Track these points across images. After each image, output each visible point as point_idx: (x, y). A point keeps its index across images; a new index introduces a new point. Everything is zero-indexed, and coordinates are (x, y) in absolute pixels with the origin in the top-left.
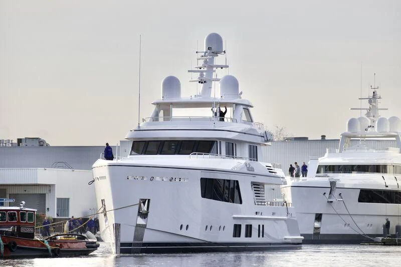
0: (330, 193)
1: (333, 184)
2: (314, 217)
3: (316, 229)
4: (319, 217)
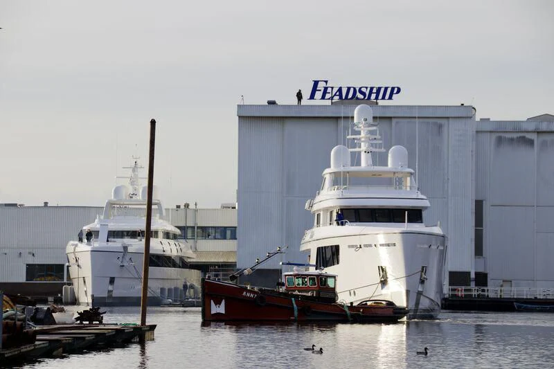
0: (123, 257)
1: (125, 249)
2: (108, 280)
3: (110, 292)
4: (112, 281)
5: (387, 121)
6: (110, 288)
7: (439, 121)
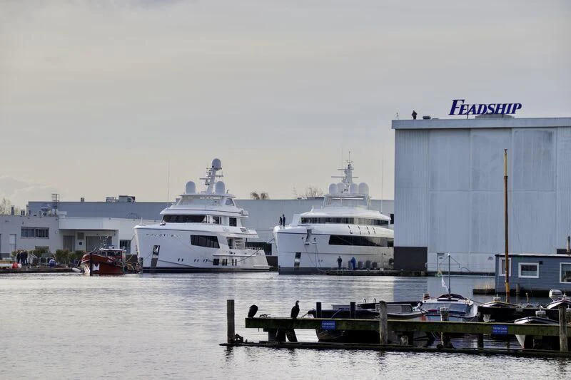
0: (307, 238)
1: (309, 231)
2: (295, 254)
3: (297, 264)
4: (298, 255)
5: (509, 130)
6: (297, 260)
7: (549, 130)
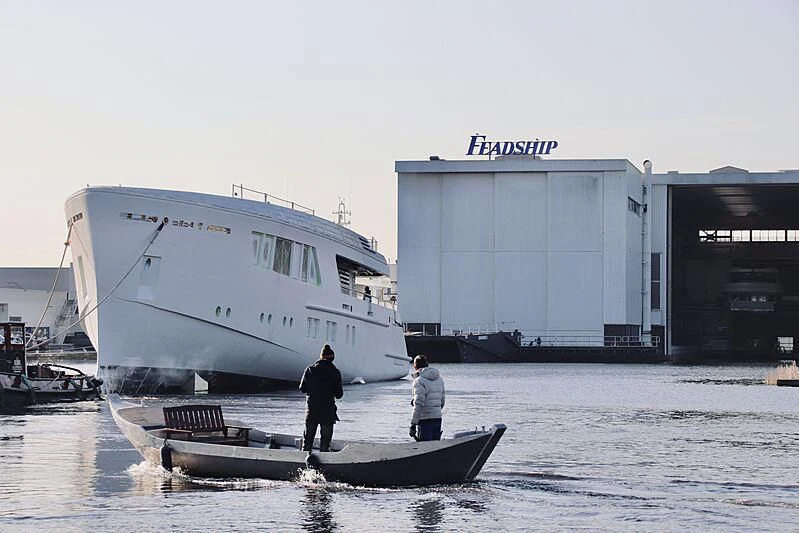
5: (543, 175)
7: (594, 175)
